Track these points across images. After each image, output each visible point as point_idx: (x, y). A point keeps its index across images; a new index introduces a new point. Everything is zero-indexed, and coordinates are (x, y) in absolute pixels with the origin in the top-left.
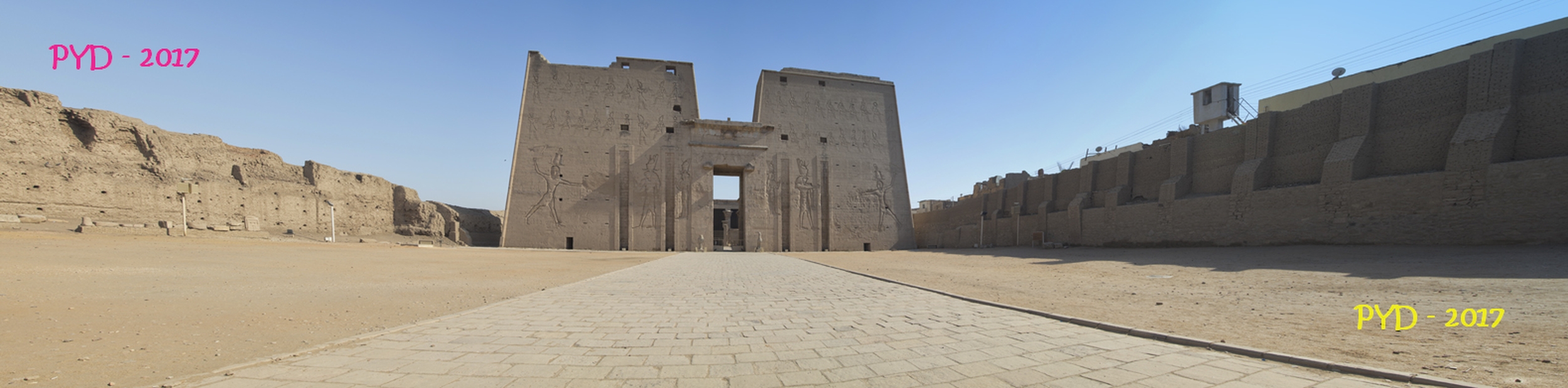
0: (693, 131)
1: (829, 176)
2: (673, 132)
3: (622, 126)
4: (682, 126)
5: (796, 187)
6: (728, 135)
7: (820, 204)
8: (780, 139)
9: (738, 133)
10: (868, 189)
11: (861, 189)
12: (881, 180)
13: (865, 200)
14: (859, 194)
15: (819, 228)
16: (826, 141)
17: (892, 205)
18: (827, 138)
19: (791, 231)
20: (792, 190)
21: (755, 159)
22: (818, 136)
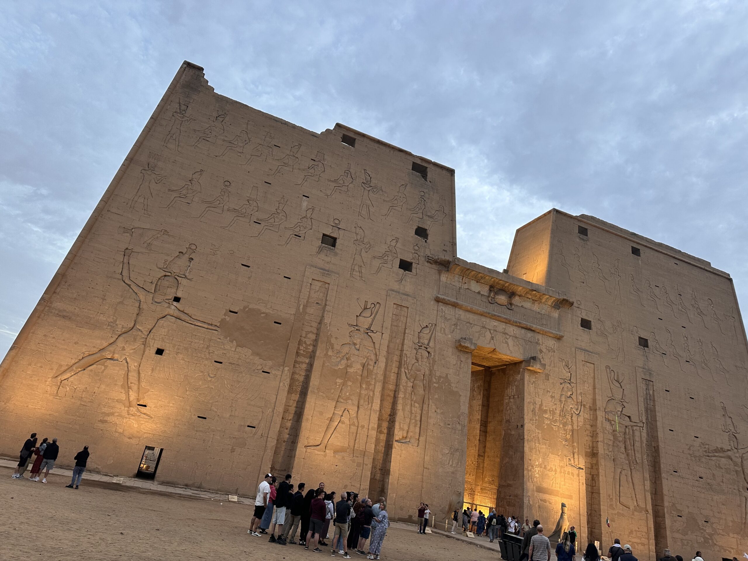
0: (444, 278)
2: (410, 270)
3: (324, 235)
4: (426, 264)
5: (607, 418)
6: (502, 299)
7: (646, 460)
8: (579, 325)
9: (517, 298)
10: (717, 447)
11: (707, 444)
12: (734, 434)
13: (715, 467)
14: (704, 453)
15: (649, 510)
16: (647, 346)
18: (649, 341)
19: (602, 507)
20: (602, 424)
21: (541, 351)
22: (636, 332)
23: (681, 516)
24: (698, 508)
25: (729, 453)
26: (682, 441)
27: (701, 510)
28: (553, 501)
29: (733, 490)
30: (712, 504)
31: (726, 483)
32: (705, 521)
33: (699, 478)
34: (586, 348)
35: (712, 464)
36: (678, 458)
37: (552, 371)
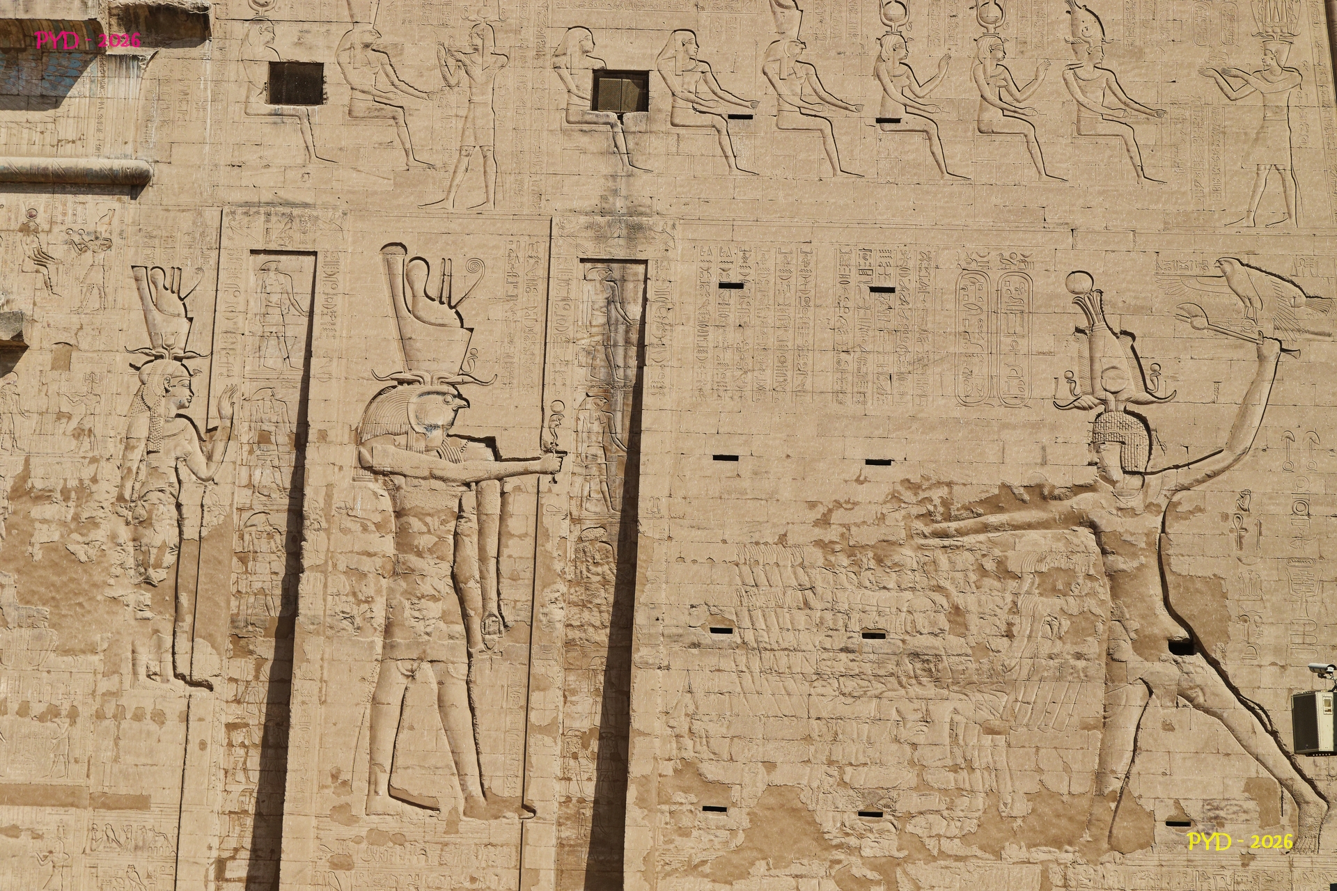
10: (1005, 487)
11: (939, 484)
12: (1132, 407)
13: (973, 577)
14: (919, 525)
15: (537, 805)
16: (643, 104)
17: (1235, 629)
18: (654, 79)
19: (287, 822)
20: (329, 496)
21: (42, 259)
22: (578, 54)
23: (723, 810)
24: (830, 763)
25: (1082, 502)
26: (786, 494)
27: (849, 769)
28: (53, 827)
29: (1072, 662)
30: (921, 739)
31: (1030, 637)
32: (861, 814)
33: (858, 639)
34: (282, 193)
35: (960, 566)
36: (746, 569)
37: (87, 329)
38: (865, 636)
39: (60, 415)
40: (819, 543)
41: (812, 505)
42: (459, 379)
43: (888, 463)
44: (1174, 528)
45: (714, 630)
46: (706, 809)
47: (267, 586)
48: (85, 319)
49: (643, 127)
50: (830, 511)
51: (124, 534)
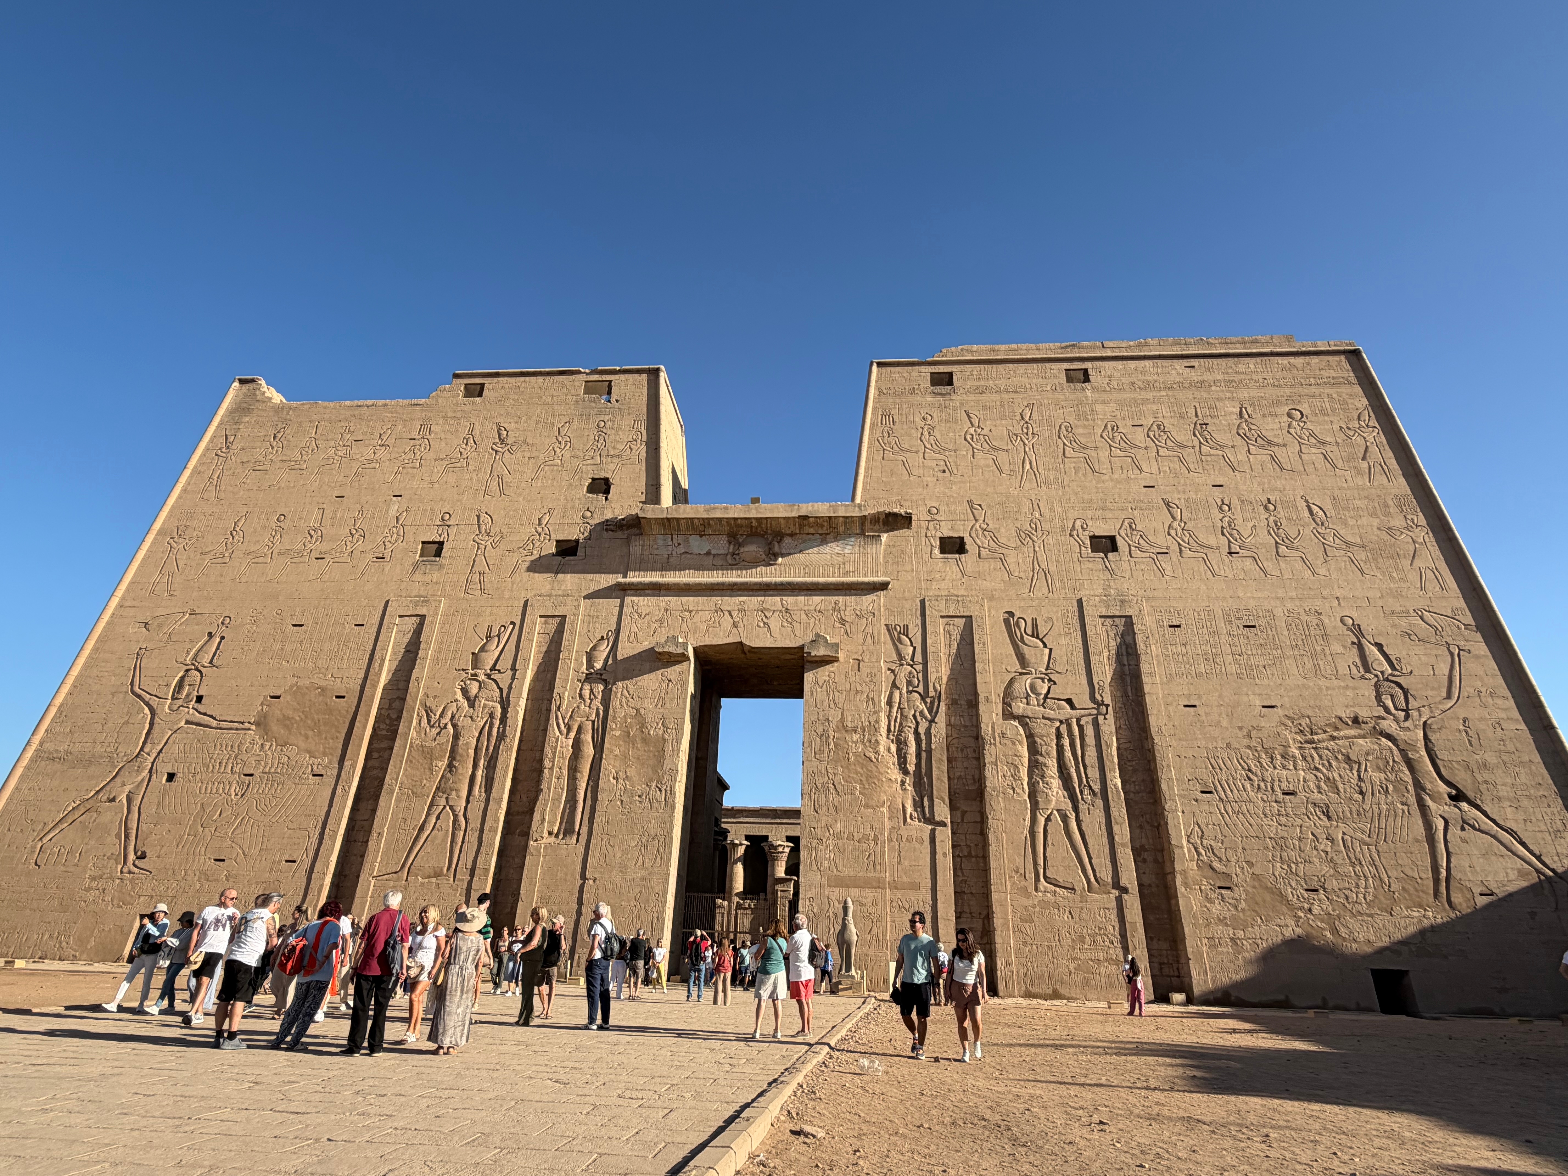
0: (637, 547)
1: (1144, 667)
2: (575, 554)
3: (423, 543)
5: (1008, 715)
6: (751, 549)
7: (1118, 782)
8: (936, 551)
9: (787, 540)
10: (1338, 717)
11: (1303, 716)
12: (1391, 678)
13: (1333, 763)
15: (1129, 886)
16: (1114, 548)
17: (1483, 787)
18: (1118, 538)
19: (995, 896)
20: (993, 728)
21: (843, 622)
22: (1080, 530)
23: (1230, 888)
25: (1380, 725)
26: (1225, 723)
27: (1293, 865)
28: (870, 900)
29: (1399, 805)
30: (1329, 849)
31: (1373, 794)
32: (1306, 890)
33: (1280, 796)
34: (952, 591)
35: (1324, 757)
36: (1213, 761)
37: (867, 652)
38: (1284, 794)
39: (857, 692)
40: (1249, 747)
41: (1240, 728)
42: (1049, 671)
43: (1273, 707)
44: (1433, 737)
45: (1202, 792)
46: (1220, 888)
47: (963, 774)
48: (865, 648)
49: (1118, 559)
50: (1250, 731)
51: (894, 748)
